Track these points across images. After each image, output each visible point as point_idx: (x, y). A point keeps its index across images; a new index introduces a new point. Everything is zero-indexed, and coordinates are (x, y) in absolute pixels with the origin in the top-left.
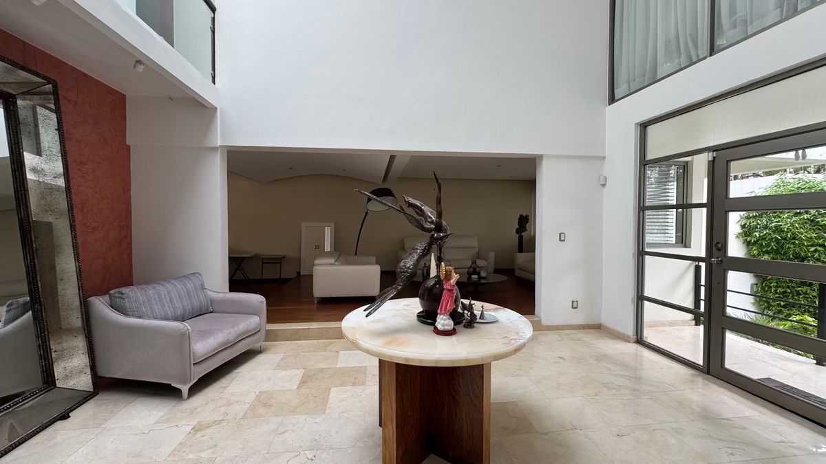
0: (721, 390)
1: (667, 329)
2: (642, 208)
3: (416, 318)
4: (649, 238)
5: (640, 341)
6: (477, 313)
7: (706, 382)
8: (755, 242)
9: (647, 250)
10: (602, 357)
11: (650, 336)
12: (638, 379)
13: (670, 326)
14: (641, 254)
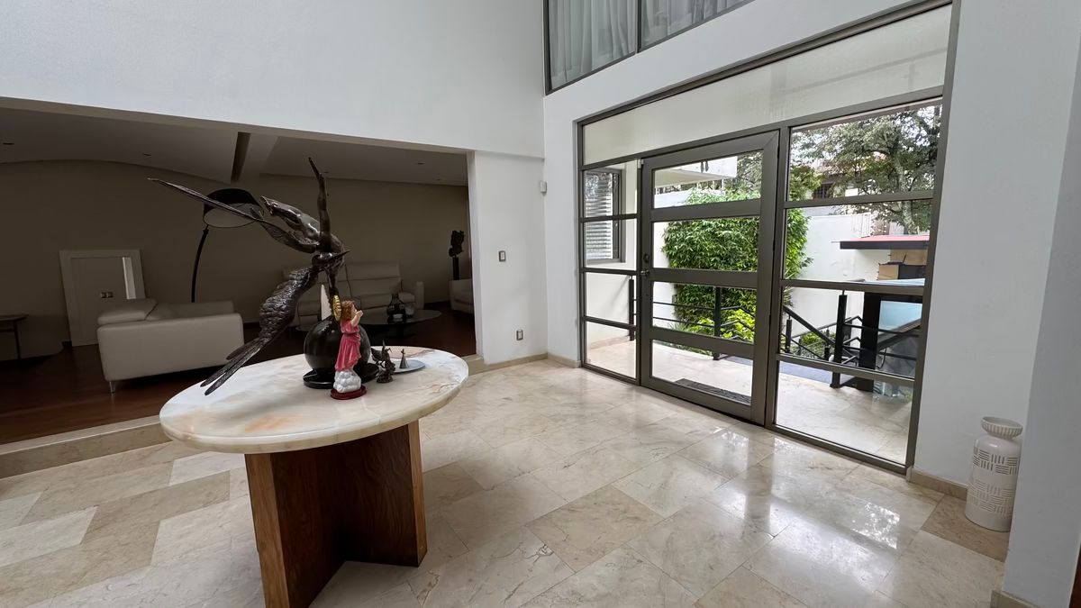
0: (650, 398)
1: (609, 348)
2: (582, 220)
3: (302, 382)
4: (589, 255)
5: (584, 365)
6: (396, 361)
7: (638, 394)
8: (676, 255)
9: (588, 266)
10: (549, 390)
11: (592, 359)
12: (583, 404)
13: (610, 344)
14: (582, 271)
